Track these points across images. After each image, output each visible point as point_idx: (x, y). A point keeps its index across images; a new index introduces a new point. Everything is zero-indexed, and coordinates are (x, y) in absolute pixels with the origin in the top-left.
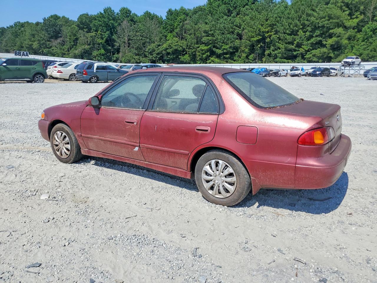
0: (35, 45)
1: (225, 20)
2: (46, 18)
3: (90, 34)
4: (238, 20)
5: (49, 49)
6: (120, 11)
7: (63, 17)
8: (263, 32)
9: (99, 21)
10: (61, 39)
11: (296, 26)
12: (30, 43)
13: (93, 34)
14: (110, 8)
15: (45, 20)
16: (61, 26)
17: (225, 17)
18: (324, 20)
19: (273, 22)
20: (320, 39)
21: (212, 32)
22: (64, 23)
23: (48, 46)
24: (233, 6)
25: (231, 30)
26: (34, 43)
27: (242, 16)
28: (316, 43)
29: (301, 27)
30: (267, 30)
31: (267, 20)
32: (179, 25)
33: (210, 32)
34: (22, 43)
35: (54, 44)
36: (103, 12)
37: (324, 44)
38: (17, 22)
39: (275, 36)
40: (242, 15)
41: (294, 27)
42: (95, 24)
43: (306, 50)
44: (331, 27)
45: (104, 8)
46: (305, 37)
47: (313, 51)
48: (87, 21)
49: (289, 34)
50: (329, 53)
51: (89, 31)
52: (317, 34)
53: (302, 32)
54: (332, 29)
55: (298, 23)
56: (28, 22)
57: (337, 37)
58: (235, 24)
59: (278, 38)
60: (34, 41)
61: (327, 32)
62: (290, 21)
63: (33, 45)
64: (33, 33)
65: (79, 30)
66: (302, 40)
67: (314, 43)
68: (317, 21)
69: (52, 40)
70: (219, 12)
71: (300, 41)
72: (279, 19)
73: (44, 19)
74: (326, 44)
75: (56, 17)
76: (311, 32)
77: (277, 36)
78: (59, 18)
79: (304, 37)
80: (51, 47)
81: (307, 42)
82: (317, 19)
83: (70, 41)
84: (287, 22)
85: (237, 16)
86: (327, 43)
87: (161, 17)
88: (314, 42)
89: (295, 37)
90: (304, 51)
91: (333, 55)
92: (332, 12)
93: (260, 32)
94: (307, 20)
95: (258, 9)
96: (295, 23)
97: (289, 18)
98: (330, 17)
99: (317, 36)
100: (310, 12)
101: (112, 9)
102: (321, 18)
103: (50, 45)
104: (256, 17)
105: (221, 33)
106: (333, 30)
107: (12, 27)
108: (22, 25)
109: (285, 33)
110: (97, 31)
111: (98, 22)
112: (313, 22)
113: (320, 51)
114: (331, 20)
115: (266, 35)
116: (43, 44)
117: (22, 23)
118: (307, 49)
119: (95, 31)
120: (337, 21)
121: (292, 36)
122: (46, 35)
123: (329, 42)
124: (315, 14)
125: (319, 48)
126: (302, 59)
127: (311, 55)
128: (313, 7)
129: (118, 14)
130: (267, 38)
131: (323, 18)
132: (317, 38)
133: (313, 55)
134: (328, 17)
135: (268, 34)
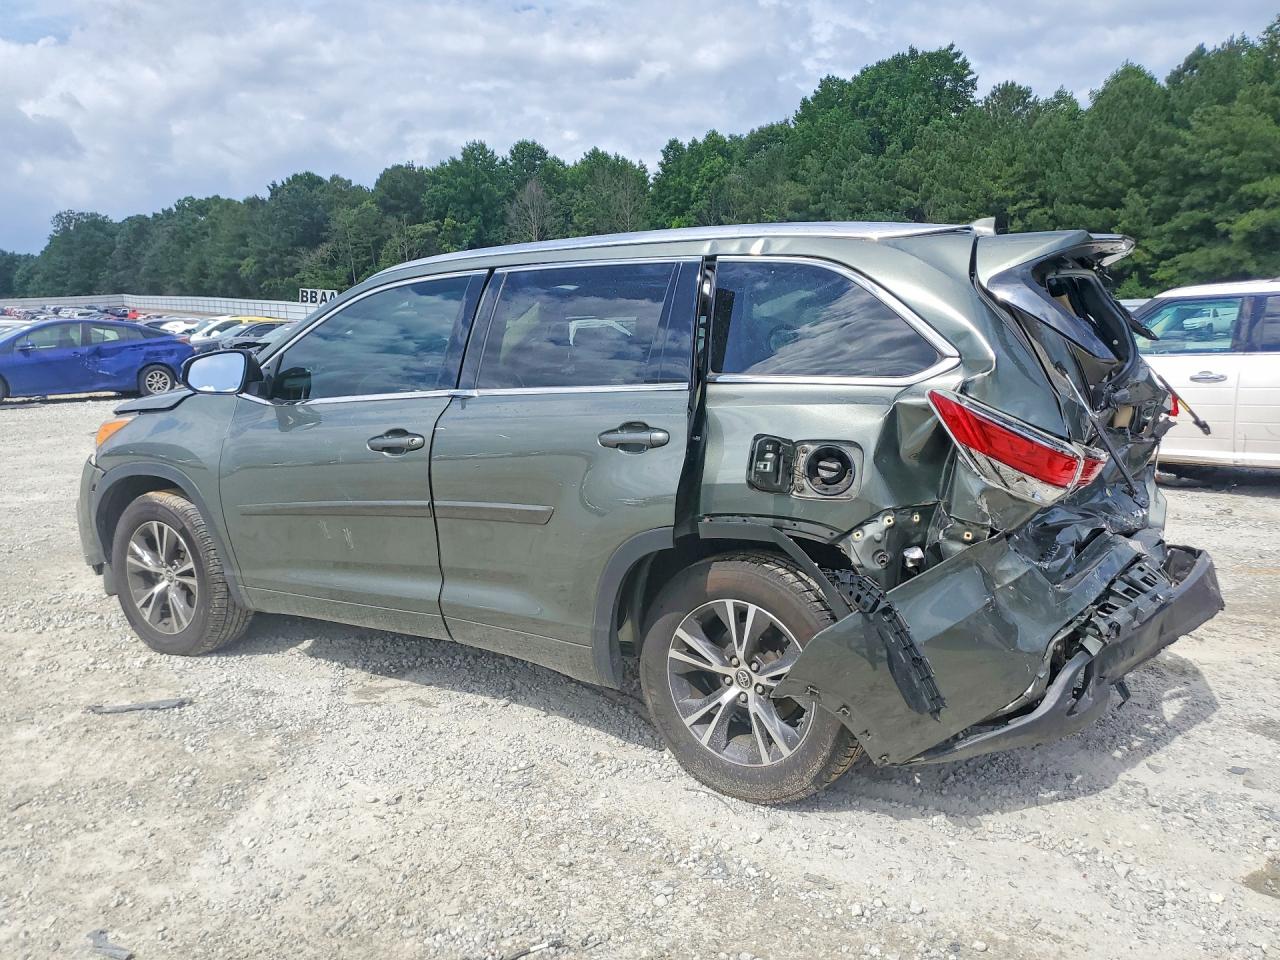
0: (248, 267)
1: (866, 166)
2: (279, 184)
3: (418, 227)
4: (907, 165)
5: (292, 279)
6: (512, 152)
7: (335, 178)
8: (1001, 200)
9: (450, 185)
10: (328, 246)
11: (1117, 174)
12: (232, 261)
13: (429, 227)
14: (483, 146)
15: (275, 190)
16: (330, 205)
17: (866, 158)
18: (1217, 151)
19: (1034, 167)
20: (1207, 214)
21: (821, 206)
22: (336, 198)
23: (286, 269)
24: (890, 123)
25: (885, 198)
26: (245, 262)
27: (920, 152)
28: (1193, 230)
29: (1133, 179)
30: (1011, 193)
31: (1010, 163)
32: (705, 188)
33: (812, 207)
34: (204, 263)
35: (307, 262)
36: (459, 158)
37: (1223, 230)
38: (186, 199)
39: (1041, 211)
40: (921, 148)
41: (1109, 179)
42: (433, 196)
43: (1154, 256)
44: (1246, 175)
45: (465, 146)
46: (1150, 210)
47: (1179, 257)
48: (411, 187)
49: (1092, 205)
50: (1241, 262)
51: (417, 219)
52: (1196, 200)
53: (1137, 196)
54: (1249, 181)
55: (1122, 165)
56: (218, 197)
57: (1267, 208)
58: (898, 177)
59: (1051, 217)
60: (243, 258)
61: (1229, 192)
62: (1095, 160)
63: (240, 266)
64: (241, 232)
65: (385, 214)
66: (1140, 223)
67: (1183, 231)
68: (1194, 157)
69: (301, 250)
70: (844, 143)
71: (1130, 223)
72: (1050, 155)
73: (271, 187)
74: (1227, 233)
75: (311, 181)
76: (1169, 193)
77: (1046, 213)
78: (320, 181)
79: (1146, 209)
80: (298, 271)
81: (1156, 228)
82: (1192, 151)
83: (355, 251)
84: (1082, 166)
85: (903, 152)
86: (1234, 227)
87: (643, 167)
88: (1185, 228)
89: (1114, 212)
90: (1148, 257)
91: (1255, 267)
92: (1246, 128)
93: (990, 200)
94: (1155, 156)
95: (978, 126)
96: (1112, 167)
97: (1088, 151)
98: (1240, 143)
99: (1192, 207)
100: (1164, 129)
101: (489, 147)
102: (1209, 148)
103: (296, 266)
104: (971, 153)
105: (850, 209)
106: (1254, 185)
107: (168, 213)
108: (202, 207)
109: (1076, 201)
110: (441, 216)
111: (446, 191)
112: (1178, 161)
113: (1208, 254)
114: (1244, 152)
115: (1011, 210)
116: (274, 263)
117: (200, 201)
118: (1157, 251)
119: (435, 219)
120: (1264, 155)
121: (1104, 210)
122: (283, 235)
123: (1241, 223)
124: (1184, 134)
125: (1200, 245)
126: (1141, 286)
127: (1173, 271)
128: (1177, 115)
129: (504, 163)
130: (1013, 218)
131: (1214, 147)
132: (1194, 212)
133: (1180, 271)
134: (1234, 141)
135: (1016, 207)
